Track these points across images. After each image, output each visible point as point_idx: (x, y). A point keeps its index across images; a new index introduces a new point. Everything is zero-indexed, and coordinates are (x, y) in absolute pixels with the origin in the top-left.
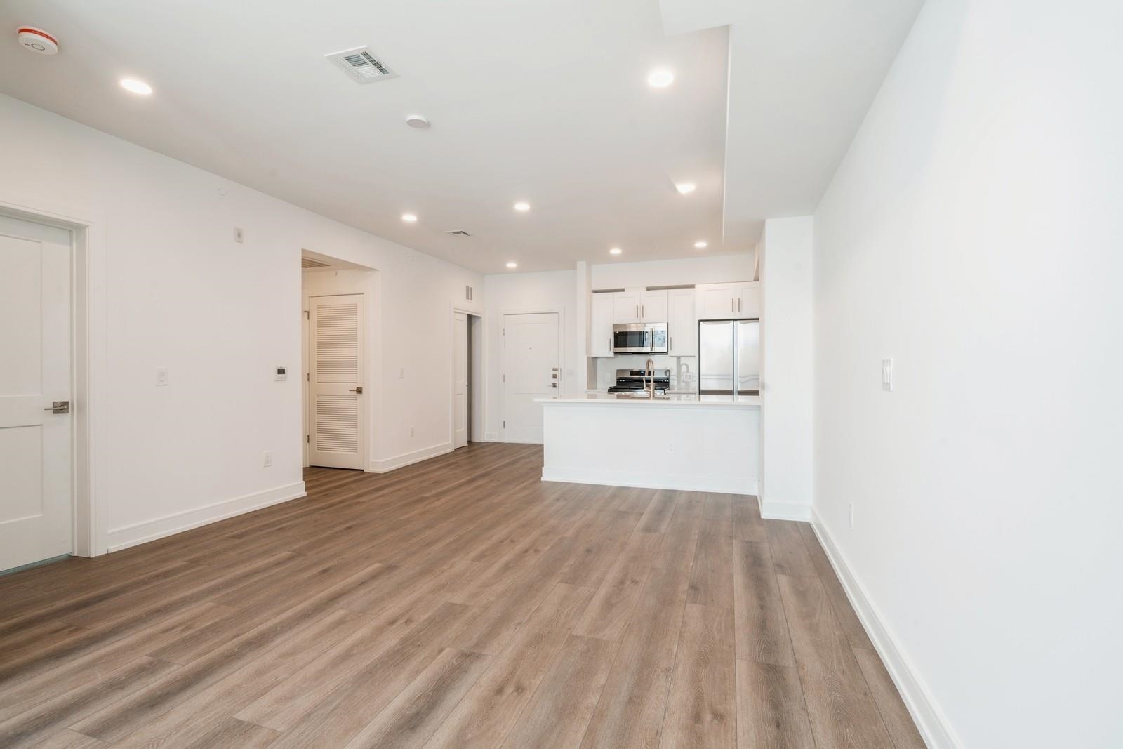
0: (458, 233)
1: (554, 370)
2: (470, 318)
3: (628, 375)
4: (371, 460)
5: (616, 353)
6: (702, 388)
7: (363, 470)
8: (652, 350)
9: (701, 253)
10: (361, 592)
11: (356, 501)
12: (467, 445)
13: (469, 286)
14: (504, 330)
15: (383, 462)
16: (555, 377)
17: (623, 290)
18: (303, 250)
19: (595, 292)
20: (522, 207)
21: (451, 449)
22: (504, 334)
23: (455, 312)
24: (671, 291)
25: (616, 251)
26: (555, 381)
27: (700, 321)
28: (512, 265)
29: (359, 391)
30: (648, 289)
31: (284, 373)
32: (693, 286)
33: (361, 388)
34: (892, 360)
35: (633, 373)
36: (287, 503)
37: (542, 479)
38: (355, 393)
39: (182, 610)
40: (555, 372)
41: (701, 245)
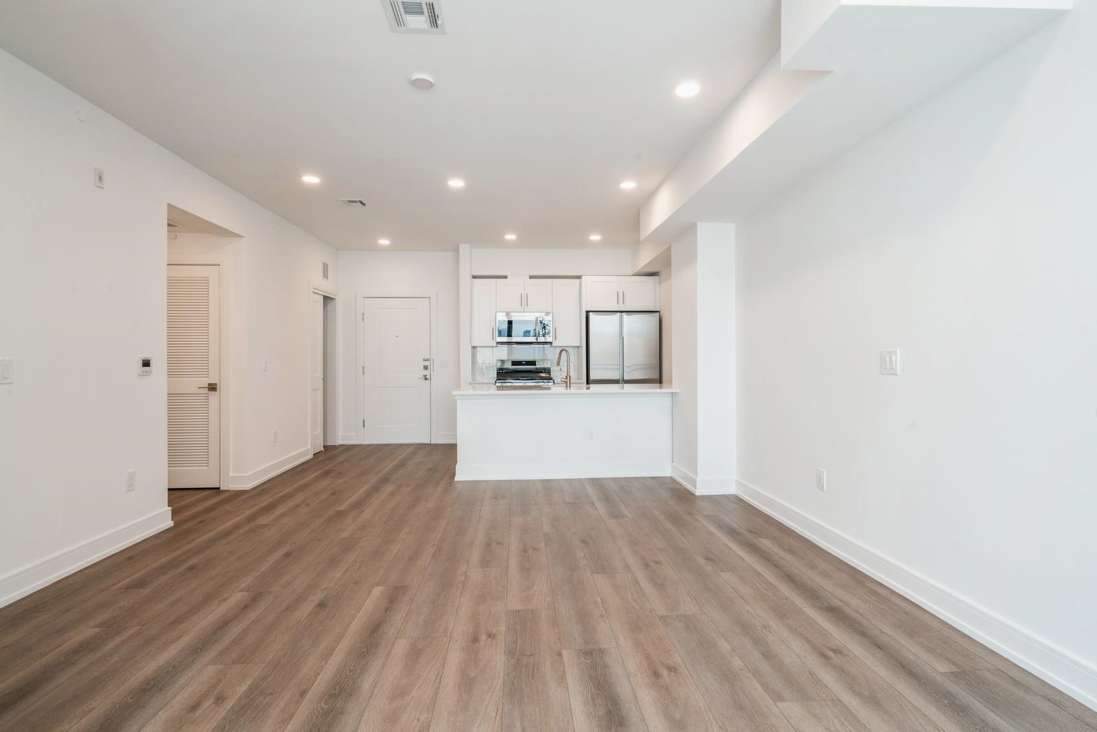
0: (355, 202)
1: (424, 360)
2: (327, 299)
3: (509, 366)
4: (231, 475)
5: (498, 343)
6: (592, 377)
7: (219, 488)
8: (537, 339)
9: (595, 245)
10: (398, 618)
11: (253, 524)
12: (323, 449)
13: (326, 263)
14: (363, 314)
15: (247, 476)
16: (426, 368)
17: (506, 277)
18: (169, 205)
19: (474, 277)
20: (456, 183)
21: (310, 456)
22: (363, 320)
23: (314, 293)
24: (554, 280)
25: (510, 237)
26: (426, 372)
27: (588, 312)
28: (384, 242)
29: (212, 388)
30: (531, 277)
31: (149, 366)
32: (579, 277)
33: (215, 384)
34: (898, 351)
35: (514, 363)
36: (157, 536)
37: (456, 479)
38: (206, 391)
39: (182, 681)
40: (427, 363)
41: (595, 238)
